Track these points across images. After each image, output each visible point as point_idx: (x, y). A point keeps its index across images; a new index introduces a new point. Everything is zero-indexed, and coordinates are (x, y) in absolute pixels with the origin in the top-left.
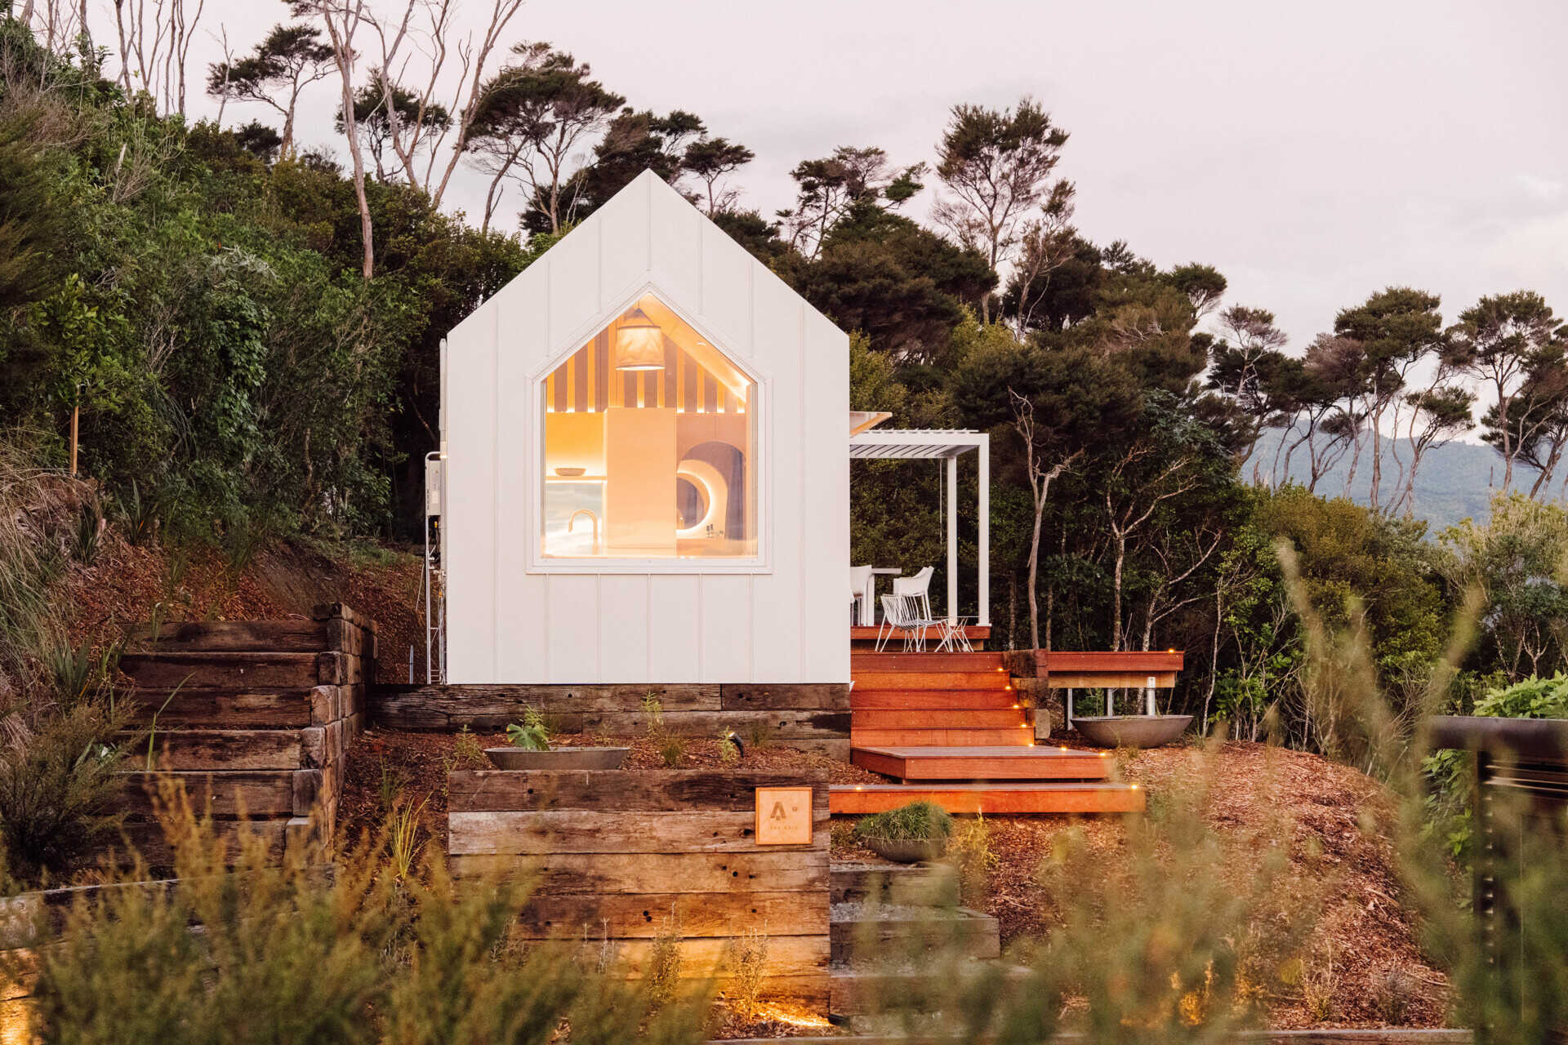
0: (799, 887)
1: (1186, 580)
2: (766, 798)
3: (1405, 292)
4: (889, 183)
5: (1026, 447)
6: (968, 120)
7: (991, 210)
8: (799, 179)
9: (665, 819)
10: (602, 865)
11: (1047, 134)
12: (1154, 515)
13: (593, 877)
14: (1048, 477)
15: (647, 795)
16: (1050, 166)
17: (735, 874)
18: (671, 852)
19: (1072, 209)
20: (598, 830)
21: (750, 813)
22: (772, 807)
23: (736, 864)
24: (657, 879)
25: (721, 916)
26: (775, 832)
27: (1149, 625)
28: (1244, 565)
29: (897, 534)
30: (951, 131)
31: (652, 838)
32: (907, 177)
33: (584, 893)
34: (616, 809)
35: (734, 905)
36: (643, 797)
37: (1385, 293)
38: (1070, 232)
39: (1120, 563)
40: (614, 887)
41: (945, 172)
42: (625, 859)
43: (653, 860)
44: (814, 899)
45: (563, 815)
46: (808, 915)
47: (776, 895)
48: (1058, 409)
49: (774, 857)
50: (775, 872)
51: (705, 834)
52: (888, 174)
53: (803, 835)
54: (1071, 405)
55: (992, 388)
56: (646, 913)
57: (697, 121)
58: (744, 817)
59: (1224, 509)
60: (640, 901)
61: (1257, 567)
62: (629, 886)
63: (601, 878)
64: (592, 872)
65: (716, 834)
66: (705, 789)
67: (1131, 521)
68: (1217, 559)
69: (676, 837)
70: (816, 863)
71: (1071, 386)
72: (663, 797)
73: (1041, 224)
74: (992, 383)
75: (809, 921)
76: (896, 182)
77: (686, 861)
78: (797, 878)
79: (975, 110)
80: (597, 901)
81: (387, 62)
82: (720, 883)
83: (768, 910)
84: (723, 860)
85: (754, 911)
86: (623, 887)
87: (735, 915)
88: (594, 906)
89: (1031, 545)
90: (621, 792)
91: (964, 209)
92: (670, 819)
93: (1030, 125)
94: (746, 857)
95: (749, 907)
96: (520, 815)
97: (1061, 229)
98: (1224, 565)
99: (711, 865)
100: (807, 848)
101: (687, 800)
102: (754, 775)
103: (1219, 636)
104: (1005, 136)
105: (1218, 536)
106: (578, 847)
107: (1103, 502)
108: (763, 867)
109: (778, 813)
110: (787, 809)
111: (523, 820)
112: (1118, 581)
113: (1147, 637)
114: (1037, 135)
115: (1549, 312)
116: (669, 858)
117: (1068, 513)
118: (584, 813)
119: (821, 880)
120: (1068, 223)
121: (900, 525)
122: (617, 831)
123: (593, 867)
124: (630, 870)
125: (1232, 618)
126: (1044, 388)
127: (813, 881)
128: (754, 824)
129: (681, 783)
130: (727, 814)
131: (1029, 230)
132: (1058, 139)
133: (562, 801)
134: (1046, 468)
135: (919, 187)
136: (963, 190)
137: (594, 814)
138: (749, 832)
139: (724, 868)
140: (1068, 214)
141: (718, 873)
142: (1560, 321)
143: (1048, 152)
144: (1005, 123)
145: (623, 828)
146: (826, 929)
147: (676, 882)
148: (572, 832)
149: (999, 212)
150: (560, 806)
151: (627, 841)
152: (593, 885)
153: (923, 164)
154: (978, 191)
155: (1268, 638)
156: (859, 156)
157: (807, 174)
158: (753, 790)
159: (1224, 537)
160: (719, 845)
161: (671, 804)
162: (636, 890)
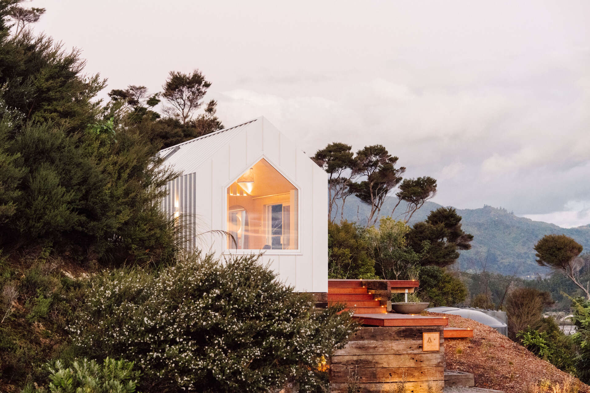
0: (435, 365)
2: (426, 336)
3: (340, 144)
4: (148, 99)
7: (183, 110)
8: (110, 96)
9: (396, 343)
10: (377, 358)
11: (203, 83)
13: (375, 362)
15: (390, 335)
16: (203, 95)
17: (416, 361)
18: (398, 354)
19: (215, 111)
20: (376, 347)
21: (421, 341)
22: (428, 339)
23: (417, 357)
24: (393, 363)
25: (412, 375)
26: (428, 347)
30: (169, 81)
31: (392, 349)
32: (154, 97)
33: (372, 368)
34: (381, 340)
35: (416, 371)
36: (389, 336)
37: (332, 144)
38: (215, 119)
40: (381, 366)
42: (384, 356)
43: (392, 357)
44: (440, 368)
45: (366, 342)
46: (438, 374)
47: (428, 367)
49: (428, 355)
50: (428, 360)
51: (407, 348)
52: (148, 96)
53: (437, 348)
56: (390, 374)
58: (419, 342)
60: (388, 370)
62: (385, 365)
63: (377, 363)
64: (374, 361)
65: (410, 348)
66: (408, 333)
69: (399, 349)
70: (440, 357)
72: (395, 336)
73: (205, 116)
75: (438, 376)
76: (151, 99)
77: (402, 357)
78: (435, 362)
80: (376, 370)
82: (412, 364)
83: (426, 372)
84: (413, 356)
85: (422, 373)
86: (383, 365)
87: (416, 374)
88: (375, 372)
90: (383, 334)
91: (174, 109)
92: (397, 343)
93: (197, 80)
94: (420, 355)
95: (420, 372)
96: (353, 342)
97: (212, 118)
99: (409, 358)
100: (437, 352)
101: (402, 337)
102: (422, 328)
104: (189, 83)
106: (370, 353)
108: (425, 358)
109: (430, 341)
110: (432, 340)
111: (353, 344)
114: (200, 83)
115: (387, 152)
116: (397, 356)
118: (372, 341)
119: (442, 363)
120: (215, 115)
122: (382, 347)
123: (374, 359)
124: (386, 360)
127: (440, 362)
128: (422, 344)
129: (400, 331)
130: (414, 341)
132: (207, 85)
133: (365, 338)
135: (159, 101)
137: (375, 341)
138: (421, 347)
139: (413, 359)
141: (411, 361)
142: (390, 155)
143: (203, 90)
144: (188, 78)
145: (384, 346)
146: (443, 378)
147: (399, 364)
148: (368, 348)
149: (186, 110)
150: (364, 339)
151: (385, 350)
152: (374, 365)
154: (178, 103)
156: (137, 89)
157: (114, 94)
158: (422, 333)
160: (412, 351)
161: (397, 338)
162: (387, 367)
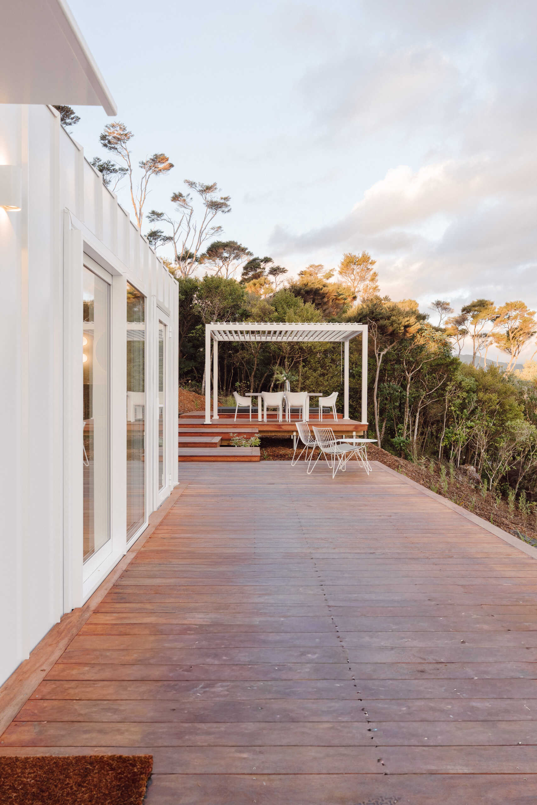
1: (433, 393)
5: (374, 341)
6: (347, 257)
12: (422, 368)
14: (382, 353)
27: (419, 410)
28: (456, 387)
29: (323, 375)
39: (408, 386)
41: (341, 273)
48: (387, 326)
54: (392, 325)
55: (361, 318)
57: (271, 259)
59: (449, 366)
61: (461, 388)
67: (413, 371)
68: (445, 385)
71: (392, 317)
74: (361, 316)
79: (350, 254)
81: (175, 234)
89: (375, 379)
98: (449, 387)
103: (446, 414)
105: (445, 376)
107: (403, 363)
112: (408, 393)
113: (418, 414)
117: (389, 367)
121: (325, 372)
125: (452, 408)
126: (382, 318)
131: (365, 286)
134: (381, 350)
136: (346, 277)
140: (376, 282)
153: (334, 269)
155: (466, 415)
159: (448, 376)
